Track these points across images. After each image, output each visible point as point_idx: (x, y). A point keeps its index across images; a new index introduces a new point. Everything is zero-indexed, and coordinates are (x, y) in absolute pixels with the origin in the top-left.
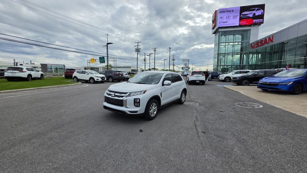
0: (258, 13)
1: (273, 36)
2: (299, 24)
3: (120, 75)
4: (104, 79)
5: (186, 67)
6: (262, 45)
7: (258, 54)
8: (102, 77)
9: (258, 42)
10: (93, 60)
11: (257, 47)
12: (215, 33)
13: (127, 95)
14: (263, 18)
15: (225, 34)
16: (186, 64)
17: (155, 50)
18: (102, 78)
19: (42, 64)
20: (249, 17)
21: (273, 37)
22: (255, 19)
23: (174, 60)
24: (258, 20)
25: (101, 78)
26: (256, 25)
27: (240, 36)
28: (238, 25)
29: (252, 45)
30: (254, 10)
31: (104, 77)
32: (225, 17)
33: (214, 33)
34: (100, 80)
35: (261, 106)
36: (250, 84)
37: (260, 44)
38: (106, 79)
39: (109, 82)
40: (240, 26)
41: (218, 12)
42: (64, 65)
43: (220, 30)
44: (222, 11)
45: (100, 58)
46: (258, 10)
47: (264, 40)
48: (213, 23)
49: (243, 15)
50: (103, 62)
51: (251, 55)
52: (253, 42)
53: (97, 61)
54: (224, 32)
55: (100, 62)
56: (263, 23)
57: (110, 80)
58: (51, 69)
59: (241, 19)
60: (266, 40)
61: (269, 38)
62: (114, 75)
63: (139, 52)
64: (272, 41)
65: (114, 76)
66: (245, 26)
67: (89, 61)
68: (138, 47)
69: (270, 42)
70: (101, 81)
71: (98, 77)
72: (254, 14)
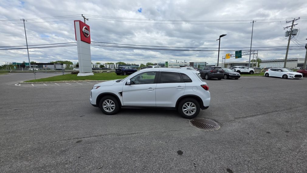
3: (218, 73)
10: (228, 56)
19: (190, 63)
42: (206, 63)
45: (237, 52)
50: (239, 56)
53: (232, 56)
55: (236, 56)
58: (196, 66)
62: (210, 71)
65: (209, 74)
67: (224, 57)
68: (292, 29)
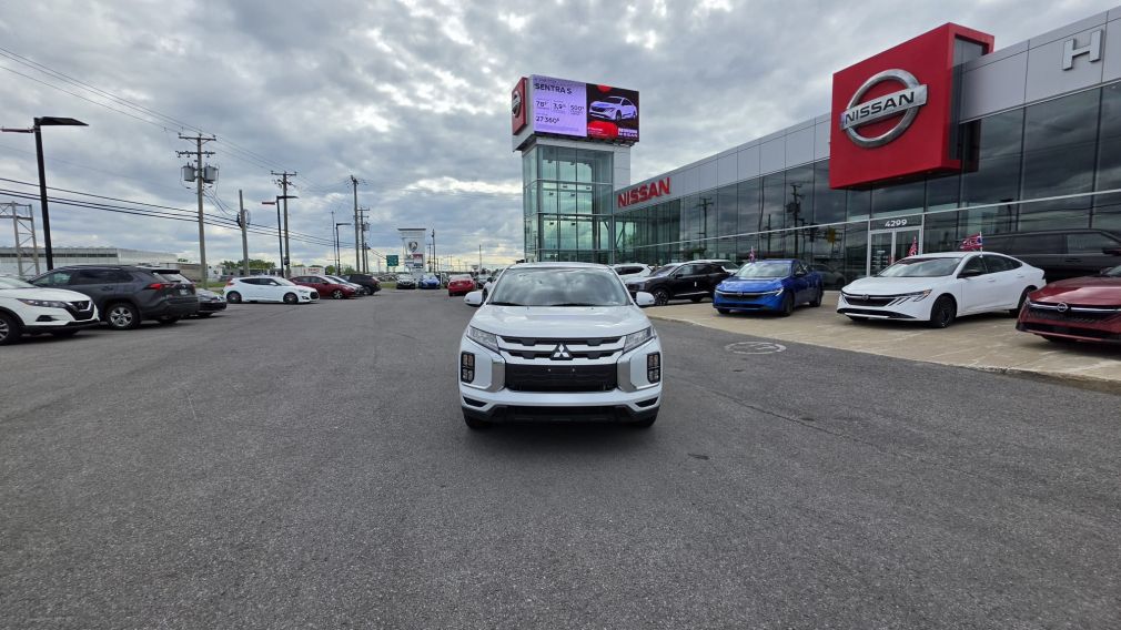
0: (627, 111)
1: (668, 176)
2: (717, 157)
3: (183, 292)
4: (91, 313)
5: (415, 256)
6: (645, 198)
7: (624, 223)
8: (75, 303)
9: (636, 191)
11: (633, 203)
12: (523, 147)
13: (620, 344)
14: (637, 128)
15: (552, 154)
16: (414, 245)
17: (285, 183)
18: (75, 309)
20: (607, 119)
21: (668, 180)
22: (621, 127)
23: (363, 230)
24: (626, 130)
25: (68, 308)
26: (623, 143)
27: (588, 169)
28: (585, 135)
29: (620, 196)
30: (617, 101)
31: (86, 303)
32: (550, 105)
33: (519, 149)
34: (63, 318)
35: (782, 348)
36: (670, 302)
37: (640, 196)
38: (96, 316)
39: (112, 327)
40: (590, 138)
41: (531, 84)
43: (540, 141)
44: (544, 84)
46: (625, 103)
47: (649, 186)
48: (517, 117)
49: (594, 109)
51: (619, 225)
52: (622, 187)
54: (551, 149)
56: (637, 140)
57: (120, 316)
59: (590, 120)
60: (653, 185)
61: (661, 183)
62: (148, 288)
63: (209, 182)
64: (667, 191)
65: (144, 298)
66: (601, 140)
68: (199, 161)
69: (663, 192)
70: (70, 324)
71: (50, 304)
72: (619, 113)
